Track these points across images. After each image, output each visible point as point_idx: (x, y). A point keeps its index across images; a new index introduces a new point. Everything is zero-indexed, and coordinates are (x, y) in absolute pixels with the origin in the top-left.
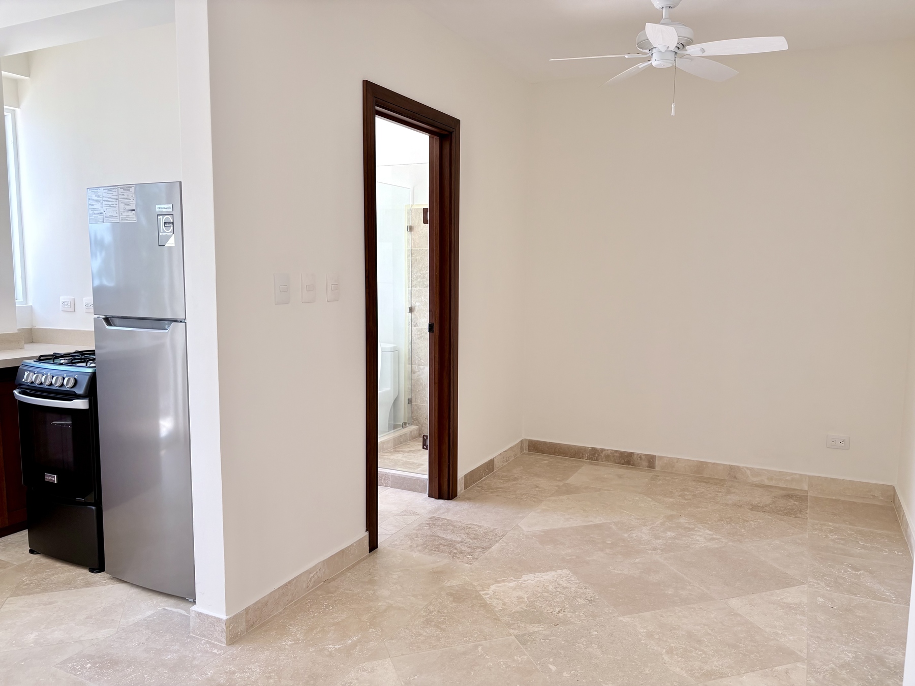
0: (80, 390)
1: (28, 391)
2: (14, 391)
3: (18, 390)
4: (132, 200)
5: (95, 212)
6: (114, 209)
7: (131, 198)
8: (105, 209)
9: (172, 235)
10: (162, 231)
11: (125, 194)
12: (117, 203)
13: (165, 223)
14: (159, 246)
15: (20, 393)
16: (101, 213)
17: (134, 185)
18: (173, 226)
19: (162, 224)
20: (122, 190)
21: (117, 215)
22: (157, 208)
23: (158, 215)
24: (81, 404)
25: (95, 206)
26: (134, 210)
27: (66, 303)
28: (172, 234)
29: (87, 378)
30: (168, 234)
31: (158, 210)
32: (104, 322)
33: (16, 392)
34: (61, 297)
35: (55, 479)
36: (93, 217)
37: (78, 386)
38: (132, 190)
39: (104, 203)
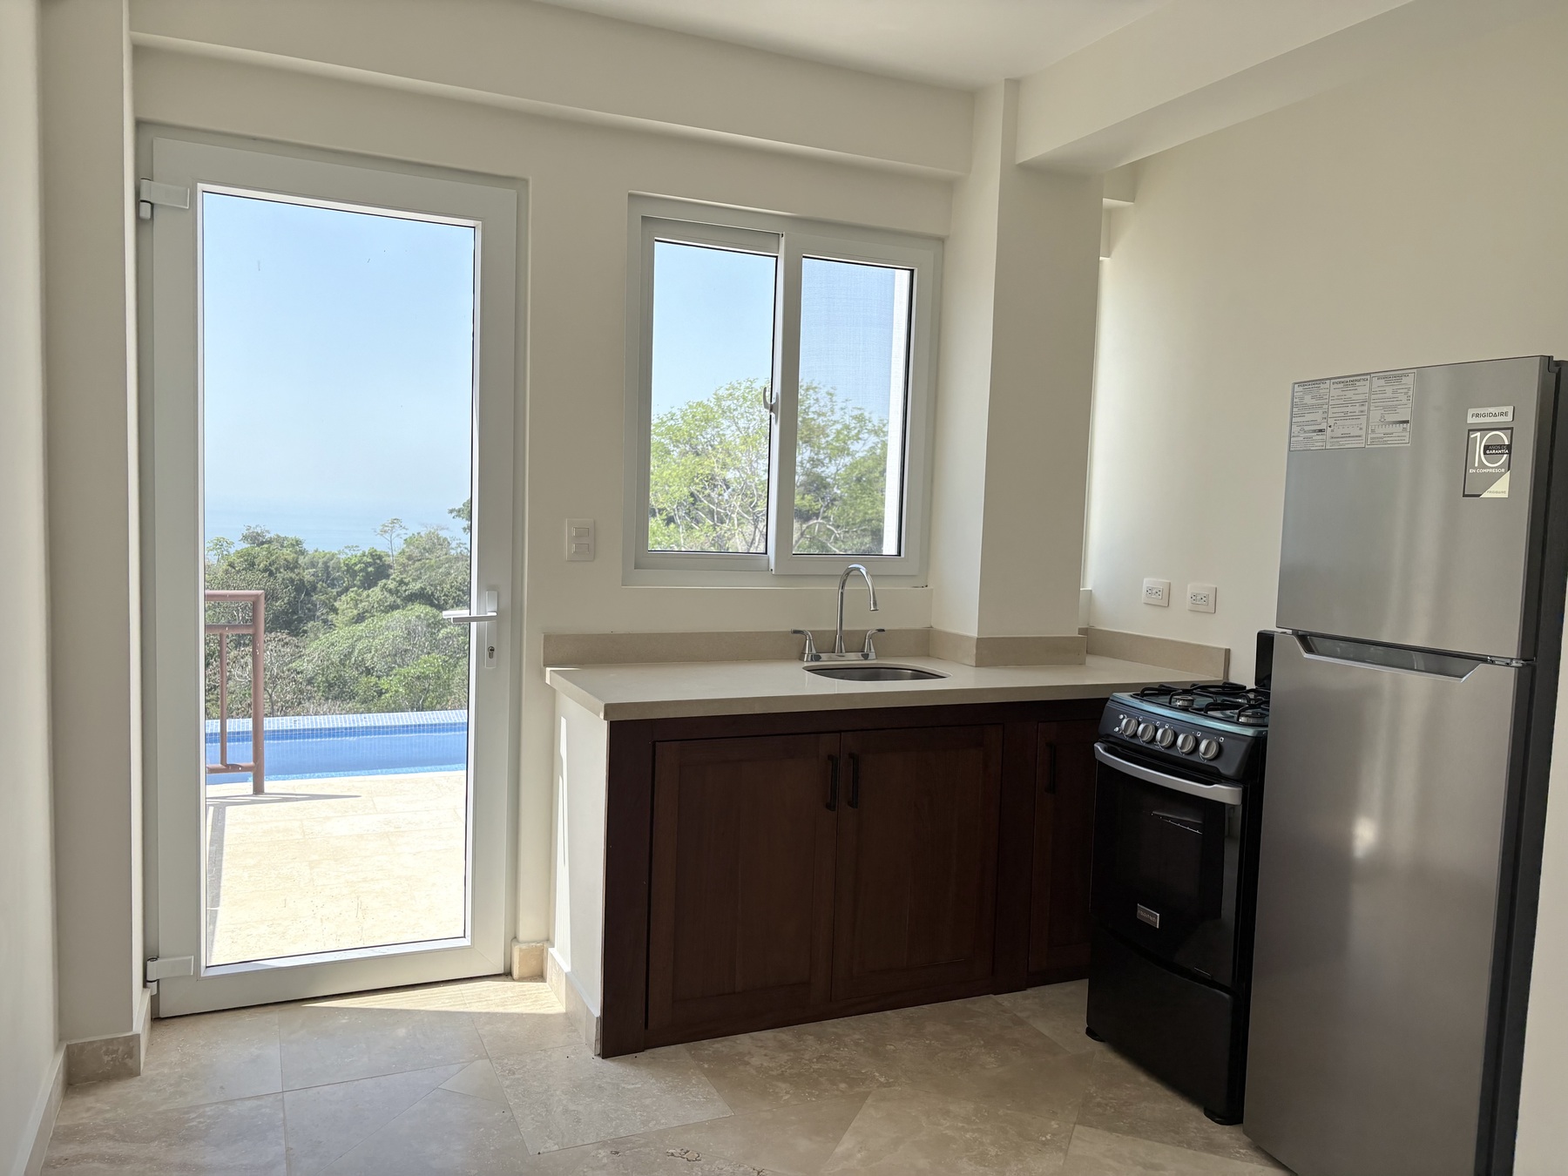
0: (1229, 767)
1: (1119, 749)
2: (1095, 745)
3: (1104, 745)
4: (1405, 401)
5: (1306, 428)
6: (1354, 422)
7: (1404, 398)
8: (1331, 422)
9: (1503, 474)
10: (1476, 465)
11: (1389, 390)
12: (1365, 408)
13: (1487, 448)
14: (1464, 496)
15: (1105, 750)
16: (1320, 431)
17: (1415, 371)
18: (1510, 453)
19: (1479, 450)
20: (1382, 382)
21: (1363, 433)
22: (1469, 415)
23: (1469, 431)
24: (1223, 793)
25: (1309, 417)
26: (1407, 422)
27: (1154, 591)
28: (1503, 470)
29: (1244, 746)
30: (1490, 470)
31: (1470, 420)
32: (1299, 645)
33: (1099, 747)
34: (1145, 580)
35: (1155, 918)
36: (1302, 439)
37: (1223, 758)
38: (1409, 381)
39: (1331, 410)
